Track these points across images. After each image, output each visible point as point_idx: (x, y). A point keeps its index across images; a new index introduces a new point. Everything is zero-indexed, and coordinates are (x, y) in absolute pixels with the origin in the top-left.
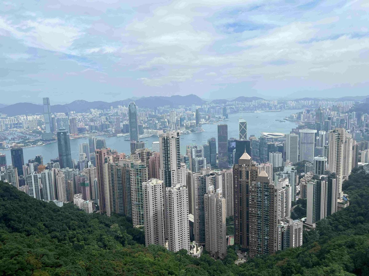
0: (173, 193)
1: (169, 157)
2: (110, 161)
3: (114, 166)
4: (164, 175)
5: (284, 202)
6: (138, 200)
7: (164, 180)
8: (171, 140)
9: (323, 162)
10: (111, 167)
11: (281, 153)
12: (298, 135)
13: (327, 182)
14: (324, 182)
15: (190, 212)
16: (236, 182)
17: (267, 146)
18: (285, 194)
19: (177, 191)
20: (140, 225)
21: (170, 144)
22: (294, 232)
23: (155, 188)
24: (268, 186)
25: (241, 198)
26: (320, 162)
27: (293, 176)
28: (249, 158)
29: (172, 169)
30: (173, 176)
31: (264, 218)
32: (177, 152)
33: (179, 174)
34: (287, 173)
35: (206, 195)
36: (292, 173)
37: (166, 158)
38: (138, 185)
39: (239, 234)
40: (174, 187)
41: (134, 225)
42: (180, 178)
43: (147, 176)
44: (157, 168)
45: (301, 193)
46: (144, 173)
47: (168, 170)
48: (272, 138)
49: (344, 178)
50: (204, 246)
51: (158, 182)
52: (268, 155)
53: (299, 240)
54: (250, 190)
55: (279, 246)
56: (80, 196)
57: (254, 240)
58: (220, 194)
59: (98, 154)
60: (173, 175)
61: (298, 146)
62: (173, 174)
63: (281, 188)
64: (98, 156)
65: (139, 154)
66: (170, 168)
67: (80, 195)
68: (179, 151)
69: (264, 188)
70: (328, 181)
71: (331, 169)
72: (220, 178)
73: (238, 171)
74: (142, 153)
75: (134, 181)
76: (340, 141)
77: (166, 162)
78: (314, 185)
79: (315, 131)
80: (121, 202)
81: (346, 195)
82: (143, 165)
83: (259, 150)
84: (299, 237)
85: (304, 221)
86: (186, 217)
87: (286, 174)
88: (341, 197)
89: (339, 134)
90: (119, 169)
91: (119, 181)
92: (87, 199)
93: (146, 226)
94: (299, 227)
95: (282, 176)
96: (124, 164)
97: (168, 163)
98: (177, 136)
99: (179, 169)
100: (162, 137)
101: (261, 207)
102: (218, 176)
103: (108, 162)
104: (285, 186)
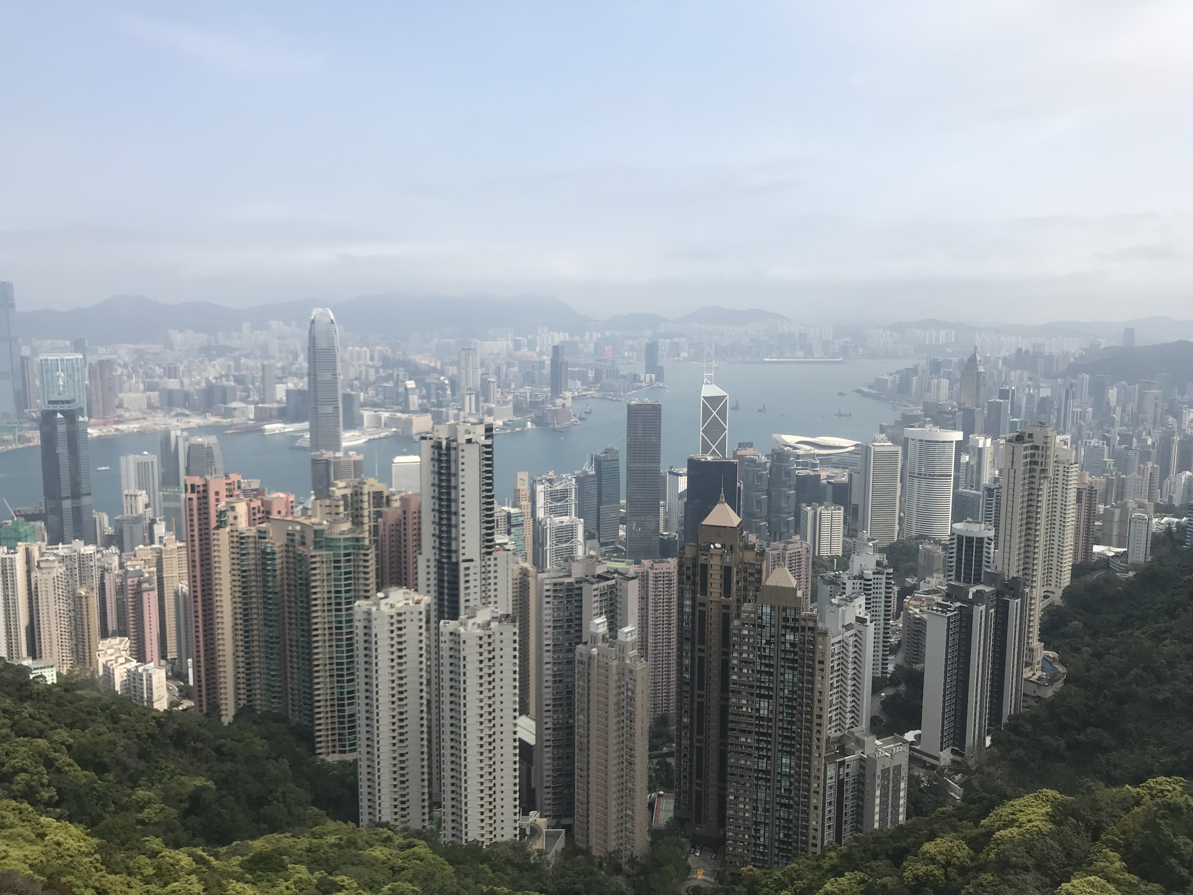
0: (464, 642)
1: (456, 513)
2: (240, 519)
3: (252, 539)
4: (433, 576)
5: (849, 676)
6: (338, 664)
7: (434, 594)
8: (463, 450)
9: (980, 540)
10: (242, 543)
11: (842, 508)
12: (899, 449)
13: (992, 611)
14: (983, 608)
15: (524, 710)
16: (688, 603)
17: (793, 482)
18: (851, 649)
19: (479, 632)
20: (341, 752)
21: (461, 467)
22: (878, 781)
23: (400, 622)
24: (797, 620)
25: (701, 659)
26: (970, 540)
27: (879, 586)
28: (735, 520)
29: (463, 554)
30: (467, 582)
31: (780, 732)
32: (485, 494)
33: (489, 572)
34: (861, 577)
35: (580, 648)
36: (876, 576)
37: (445, 516)
38: (337, 610)
39: (690, 788)
40: (468, 618)
41: (321, 754)
42: (492, 587)
43: (373, 581)
44: (411, 549)
45: (904, 646)
46: (361, 569)
47: (449, 557)
48: (813, 456)
49: (1046, 597)
50: (569, 829)
51: (410, 602)
52: (798, 514)
53: (896, 807)
54: (735, 632)
55: (826, 828)
56: (121, 647)
57: (742, 806)
58: (629, 647)
59: (193, 496)
60: (467, 575)
61: (899, 485)
62: (467, 572)
63: (840, 628)
64: (195, 502)
65: (344, 496)
66: (456, 551)
67: (121, 641)
68: (490, 491)
69: (784, 627)
70: (997, 607)
71: (1006, 567)
72: (633, 588)
73: (694, 565)
74: (356, 494)
75: (326, 596)
76: (1038, 471)
77: (444, 528)
78: (949, 618)
79: (958, 436)
81: (1052, 654)
82: (357, 540)
83: (769, 494)
84: (897, 798)
85: (912, 743)
86: (508, 728)
87: (855, 581)
88: (1035, 661)
89: (1036, 448)
90: (269, 550)
92: (148, 658)
93: (364, 756)
94: (896, 763)
95: (844, 588)
96: (288, 534)
97: (449, 532)
98: (487, 437)
99: (489, 557)
100: (431, 439)
101: (771, 693)
102: (624, 583)
103: (231, 525)
104: (853, 621)
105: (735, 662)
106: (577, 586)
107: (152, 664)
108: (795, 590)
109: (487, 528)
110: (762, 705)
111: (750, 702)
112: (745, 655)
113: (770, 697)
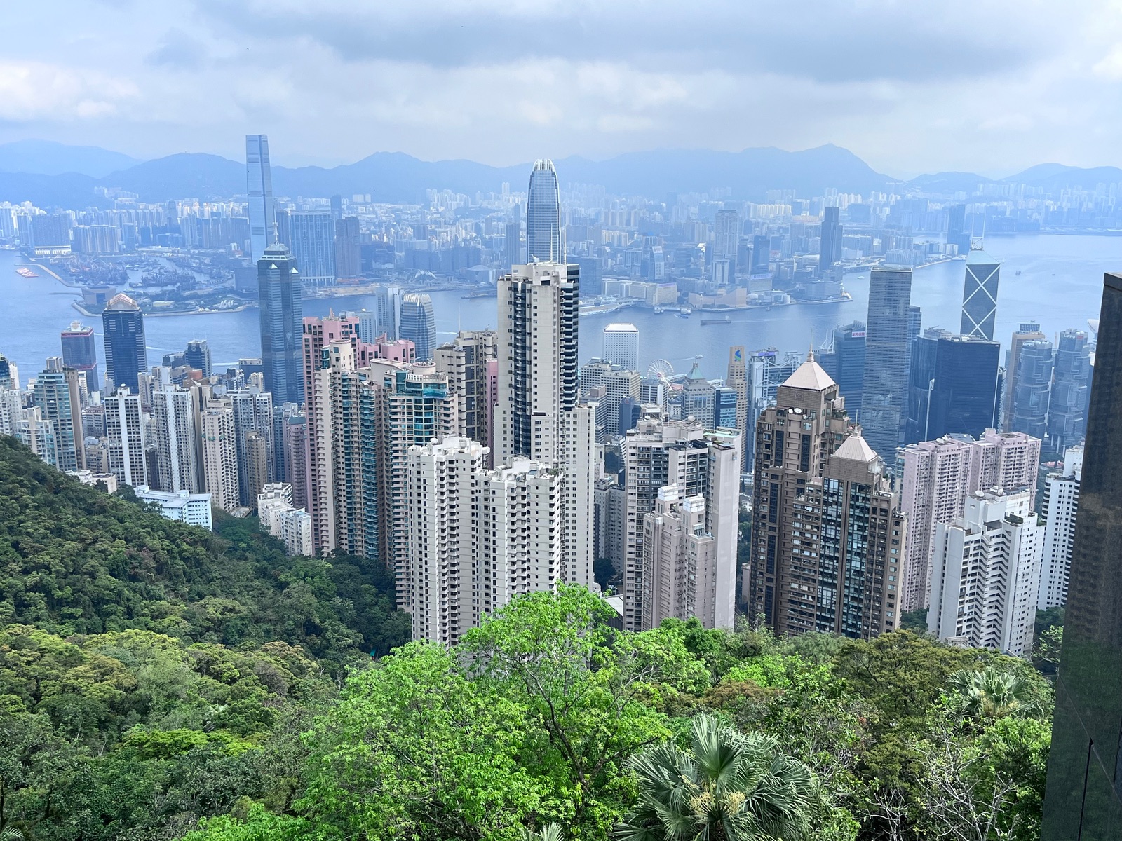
1: (529, 362)
2: (342, 362)
3: (354, 383)
4: (509, 429)
8: (535, 293)
10: (344, 386)
18: (994, 552)
19: (514, 484)
21: (534, 311)
23: (451, 469)
24: (868, 499)
28: (825, 382)
29: (535, 407)
30: (537, 436)
33: (568, 429)
46: (443, 417)
47: (524, 410)
51: (465, 450)
54: (798, 508)
56: (282, 492)
59: (309, 337)
60: (537, 429)
62: (539, 426)
63: (980, 526)
65: (467, 349)
66: (529, 403)
67: (284, 486)
68: (570, 340)
69: (852, 506)
74: (481, 347)
77: (519, 378)
80: (370, 517)
82: (439, 386)
90: (366, 394)
91: (367, 438)
96: (385, 379)
97: (524, 383)
98: (569, 281)
99: (568, 413)
100: (508, 280)
101: (835, 582)
102: (717, 452)
103: (334, 366)
104: (1002, 520)
105: (797, 542)
106: (666, 452)
107: (303, 510)
108: (867, 465)
109: (566, 382)
110: (825, 593)
111: (812, 590)
112: (808, 535)
113: (833, 586)
